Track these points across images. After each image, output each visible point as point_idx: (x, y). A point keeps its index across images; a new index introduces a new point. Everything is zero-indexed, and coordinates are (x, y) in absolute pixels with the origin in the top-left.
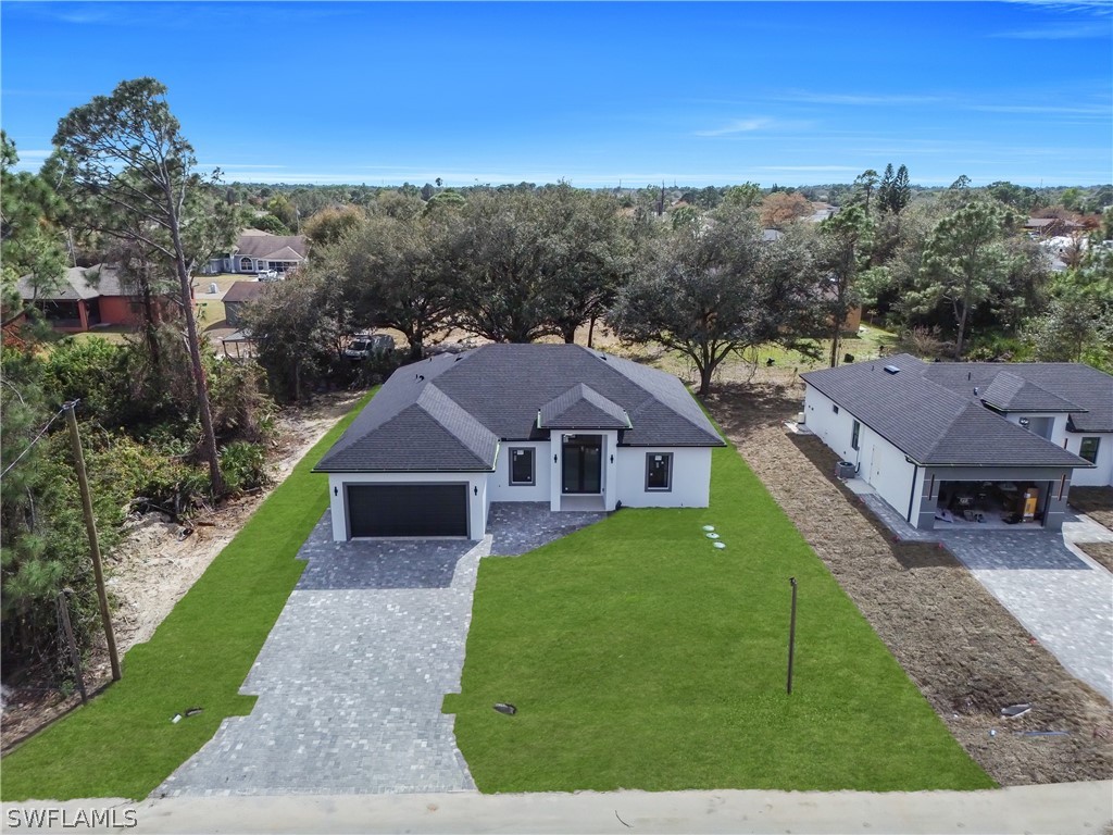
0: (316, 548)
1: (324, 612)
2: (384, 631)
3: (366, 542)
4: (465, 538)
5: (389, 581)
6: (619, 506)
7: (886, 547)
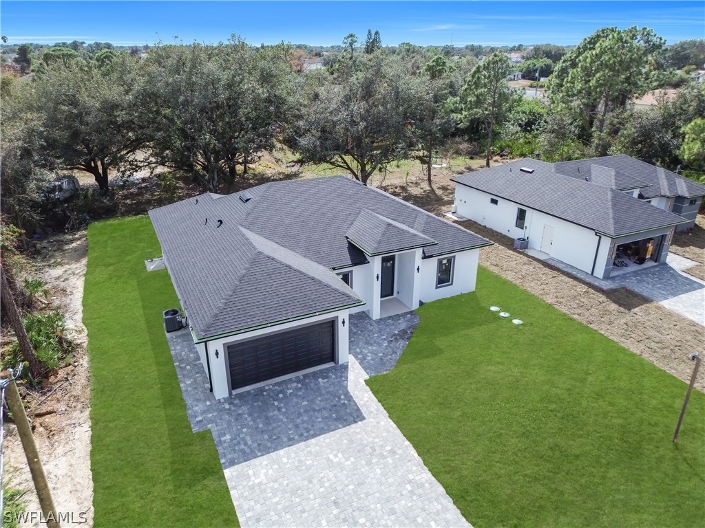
0: (204, 412)
1: (276, 486)
2: (351, 487)
3: (248, 392)
4: (332, 364)
5: (308, 430)
6: (421, 304)
7: (603, 298)
